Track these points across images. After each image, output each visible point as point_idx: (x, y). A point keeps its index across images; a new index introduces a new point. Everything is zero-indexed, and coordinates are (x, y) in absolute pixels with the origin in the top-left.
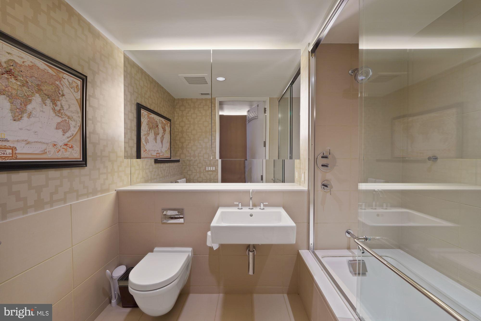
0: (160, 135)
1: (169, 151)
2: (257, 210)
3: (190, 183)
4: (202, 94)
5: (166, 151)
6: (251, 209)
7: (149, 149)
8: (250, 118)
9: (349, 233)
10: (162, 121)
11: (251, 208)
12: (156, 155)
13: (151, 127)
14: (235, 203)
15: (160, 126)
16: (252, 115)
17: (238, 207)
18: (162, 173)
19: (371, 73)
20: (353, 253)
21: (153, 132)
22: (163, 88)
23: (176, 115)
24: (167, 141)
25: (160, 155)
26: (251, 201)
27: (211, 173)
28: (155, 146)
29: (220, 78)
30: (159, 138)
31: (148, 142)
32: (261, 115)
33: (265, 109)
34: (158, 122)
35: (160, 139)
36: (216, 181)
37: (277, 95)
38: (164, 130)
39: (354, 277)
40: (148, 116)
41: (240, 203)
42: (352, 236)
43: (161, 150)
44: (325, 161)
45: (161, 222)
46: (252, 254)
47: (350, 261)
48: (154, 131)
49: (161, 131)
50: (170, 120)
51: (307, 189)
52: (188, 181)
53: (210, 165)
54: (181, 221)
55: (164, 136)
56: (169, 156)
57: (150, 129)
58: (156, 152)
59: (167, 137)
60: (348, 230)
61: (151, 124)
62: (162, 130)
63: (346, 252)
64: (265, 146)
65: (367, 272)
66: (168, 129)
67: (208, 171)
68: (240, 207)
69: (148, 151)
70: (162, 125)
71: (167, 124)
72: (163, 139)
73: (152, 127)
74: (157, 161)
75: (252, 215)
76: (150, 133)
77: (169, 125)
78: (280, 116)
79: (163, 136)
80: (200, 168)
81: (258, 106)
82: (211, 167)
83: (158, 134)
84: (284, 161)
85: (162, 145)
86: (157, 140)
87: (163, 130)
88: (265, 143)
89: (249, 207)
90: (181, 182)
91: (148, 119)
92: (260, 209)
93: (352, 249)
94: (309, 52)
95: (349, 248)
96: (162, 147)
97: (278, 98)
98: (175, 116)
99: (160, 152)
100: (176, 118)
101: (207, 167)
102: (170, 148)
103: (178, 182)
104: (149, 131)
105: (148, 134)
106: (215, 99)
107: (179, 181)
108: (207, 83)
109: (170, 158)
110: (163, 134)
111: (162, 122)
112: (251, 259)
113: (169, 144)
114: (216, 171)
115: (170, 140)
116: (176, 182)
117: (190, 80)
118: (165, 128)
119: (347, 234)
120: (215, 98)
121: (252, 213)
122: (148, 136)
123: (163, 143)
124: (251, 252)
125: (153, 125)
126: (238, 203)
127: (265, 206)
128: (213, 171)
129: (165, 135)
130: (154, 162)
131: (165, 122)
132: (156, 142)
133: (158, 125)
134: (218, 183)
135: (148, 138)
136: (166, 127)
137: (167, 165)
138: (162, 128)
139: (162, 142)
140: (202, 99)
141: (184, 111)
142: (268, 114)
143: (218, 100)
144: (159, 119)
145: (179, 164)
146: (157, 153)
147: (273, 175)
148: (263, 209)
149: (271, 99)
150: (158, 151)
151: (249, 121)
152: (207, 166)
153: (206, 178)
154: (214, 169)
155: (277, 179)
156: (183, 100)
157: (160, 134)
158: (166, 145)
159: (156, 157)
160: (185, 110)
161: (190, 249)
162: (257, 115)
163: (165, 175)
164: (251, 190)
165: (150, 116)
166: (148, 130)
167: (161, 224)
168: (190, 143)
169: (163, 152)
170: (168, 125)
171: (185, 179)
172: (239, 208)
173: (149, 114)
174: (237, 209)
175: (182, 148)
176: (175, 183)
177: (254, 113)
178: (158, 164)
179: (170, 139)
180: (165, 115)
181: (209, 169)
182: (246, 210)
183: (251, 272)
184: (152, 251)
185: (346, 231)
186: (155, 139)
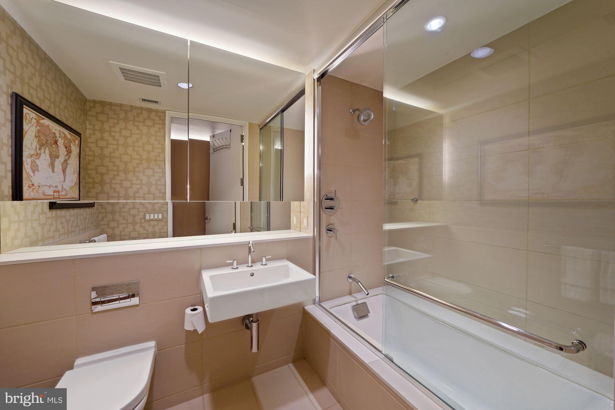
0: (61, 159)
1: (76, 188)
2: (257, 267)
3: (114, 240)
4: (144, 100)
5: (71, 188)
6: (250, 267)
7: (39, 183)
8: (217, 146)
9: (350, 277)
10: (64, 134)
11: (250, 265)
12: (53, 194)
13: (44, 143)
14: (227, 262)
15: (61, 142)
16: (218, 143)
17: (232, 267)
18: (63, 228)
19: (372, 117)
20: (355, 297)
21: (47, 151)
22: (65, 76)
23: (88, 126)
24: (73, 171)
25: (60, 194)
26: (250, 256)
27: (156, 223)
28: (52, 177)
29: (184, 83)
30: (58, 163)
31: (38, 171)
32: (236, 145)
33: (242, 137)
34: (57, 135)
35: (61, 165)
36: (164, 235)
37: (258, 121)
38: (69, 152)
39: (359, 321)
40: (38, 122)
41: (235, 260)
42: (354, 280)
43: (62, 185)
44: (329, 203)
45: (90, 312)
46: (256, 325)
47: (354, 306)
48: (49, 151)
49: (62, 151)
50: (79, 134)
51: (312, 235)
52: (111, 238)
53: (154, 211)
54: (135, 301)
55: (69, 162)
56: (77, 196)
57: (42, 145)
58: (53, 189)
59: (73, 162)
60: (350, 275)
61: (43, 137)
62: (65, 150)
63: (348, 298)
64: (242, 184)
65: (370, 313)
66: (75, 150)
67: (150, 220)
68: (235, 266)
69: (37, 187)
70: (64, 142)
71: (75, 141)
72: (66, 167)
73: (46, 142)
74: (53, 206)
75: (253, 274)
76: (43, 155)
77: (77, 142)
78: (261, 147)
79: (66, 161)
80: (134, 216)
81: (231, 132)
82: (154, 214)
83: (58, 157)
84: (268, 204)
85: (65, 176)
86: (55, 167)
87: (67, 151)
88: (242, 181)
89: (247, 265)
90: (99, 241)
91: (39, 128)
92: (261, 265)
93: (353, 294)
94: (314, 80)
95: (350, 294)
96: (65, 181)
97: (259, 125)
98: (86, 128)
99: (60, 188)
100: (88, 132)
101: (147, 215)
102: (78, 182)
103: (95, 241)
104: (40, 149)
105: (38, 155)
106: (165, 113)
107: (96, 238)
108: (161, 86)
109: (79, 199)
110: (67, 158)
111: (65, 137)
112: (255, 331)
113: (76, 175)
114: (164, 220)
115: (78, 169)
116: (90, 242)
117: (128, 74)
118: (70, 146)
119: (349, 279)
120: (165, 111)
121: (252, 272)
122: (38, 158)
123: (67, 174)
124: (255, 322)
125: (47, 140)
126: (232, 261)
127: (267, 260)
128: (158, 220)
129: (70, 159)
130: (48, 208)
131: (70, 137)
132: (53, 171)
133: (58, 141)
134: (167, 237)
135: (38, 161)
136: (72, 145)
137: (72, 212)
138: (65, 146)
139: (64, 171)
140: (142, 109)
141: (105, 122)
142: (246, 143)
143: (170, 115)
144: (59, 131)
145: (92, 209)
146: (54, 192)
147: (249, 222)
148: (266, 264)
149: (251, 125)
150: (56, 187)
151: (215, 150)
152: (148, 213)
153: (145, 232)
154: (160, 217)
155: (256, 227)
156: (103, 104)
157: (60, 157)
158: (72, 177)
159: (52, 197)
160: (108, 121)
161: (153, 344)
162: (229, 143)
163: (70, 230)
164: (250, 242)
165: (42, 121)
166: (38, 147)
167: (90, 314)
168: (118, 175)
169: (67, 188)
170: (75, 143)
171: (105, 236)
172: (234, 268)
173: (40, 118)
174: (231, 269)
175: (102, 183)
176: (88, 242)
177: (224, 140)
178: (56, 211)
179: (78, 167)
180: (69, 124)
181: (152, 217)
182: (243, 269)
183: (255, 350)
184: (71, 367)
185: (347, 276)
186: (52, 165)
